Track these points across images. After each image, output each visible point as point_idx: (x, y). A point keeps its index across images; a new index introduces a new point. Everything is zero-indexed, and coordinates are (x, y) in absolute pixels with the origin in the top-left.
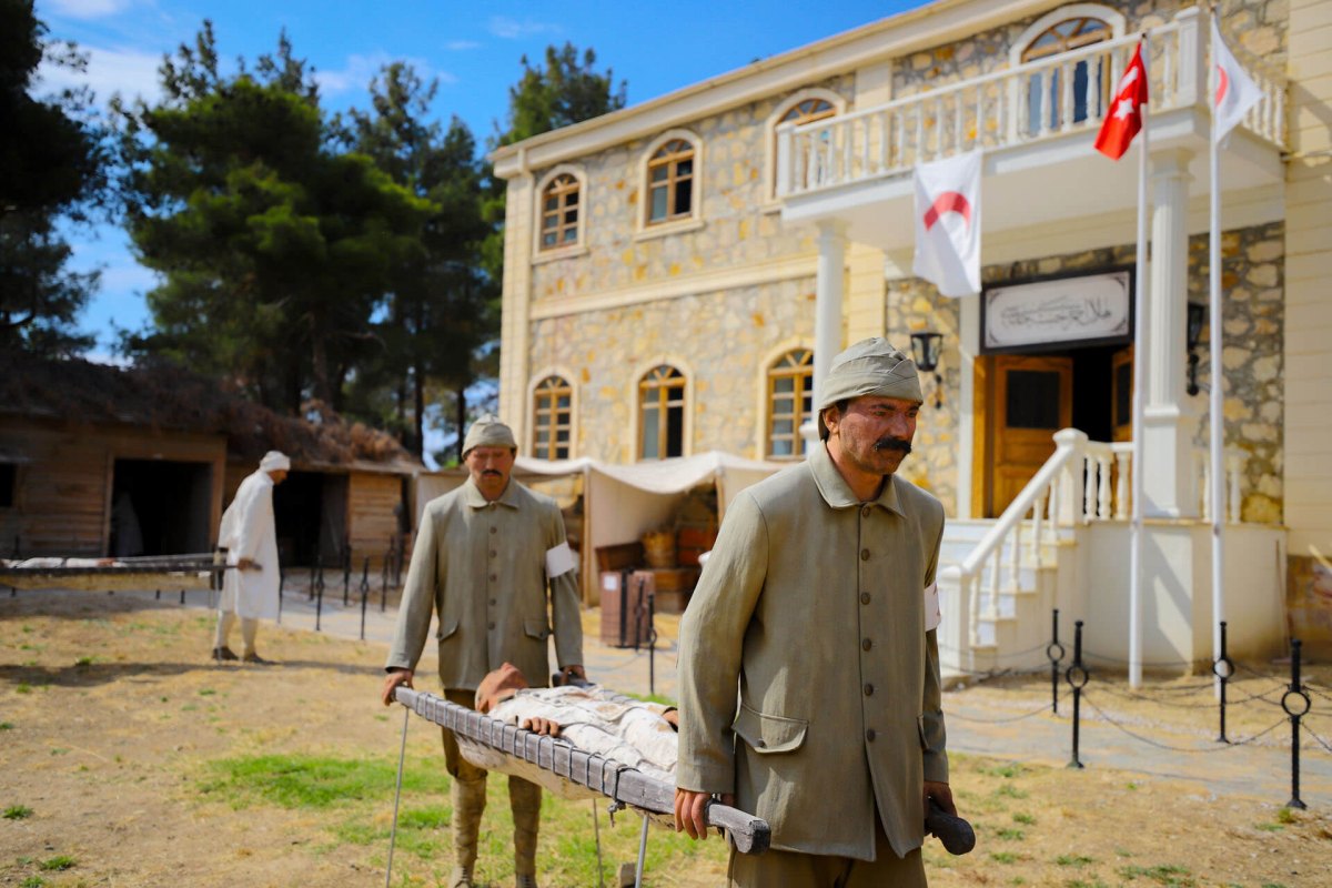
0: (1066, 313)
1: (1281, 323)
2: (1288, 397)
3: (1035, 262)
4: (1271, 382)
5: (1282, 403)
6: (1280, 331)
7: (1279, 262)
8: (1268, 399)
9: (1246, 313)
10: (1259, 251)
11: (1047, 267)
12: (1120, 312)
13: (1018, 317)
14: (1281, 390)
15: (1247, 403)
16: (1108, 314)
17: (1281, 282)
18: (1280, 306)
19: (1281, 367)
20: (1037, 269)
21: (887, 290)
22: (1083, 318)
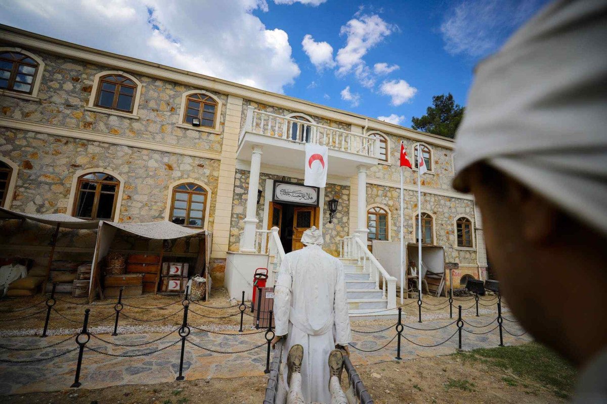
0: (301, 195)
1: (348, 209)
2: (350, 226)
3: (290, 178)
4: (346, 222)
5: (348, 228)
6: (348, 210)
7: (349, 195)
8: (346, 226)
9: (342, 205)
10: (345, 192)
11: (293, 181)
12: (315, 198)
13: (285, 192)
14: (348, 225)
15: (342, 227)
16: (312, 198)
17: (349, 200)
18: (348, 205)
19: (348, 219)
20: (290, 180)
21: (236, 172)
22: (305, 198)
